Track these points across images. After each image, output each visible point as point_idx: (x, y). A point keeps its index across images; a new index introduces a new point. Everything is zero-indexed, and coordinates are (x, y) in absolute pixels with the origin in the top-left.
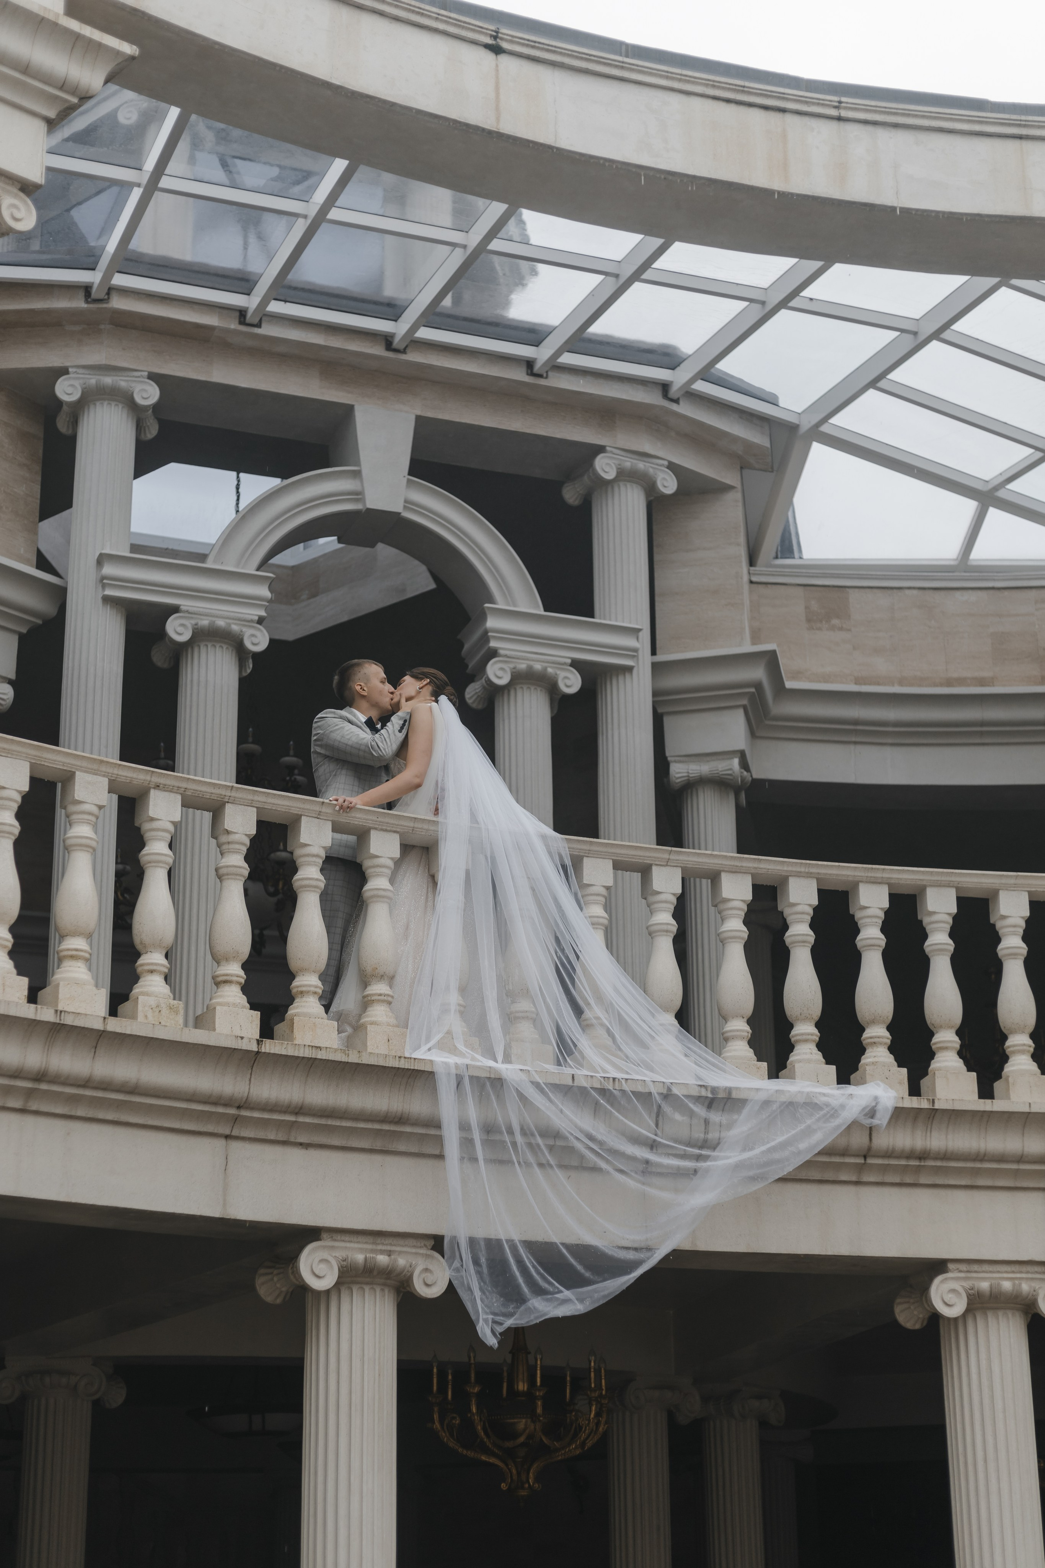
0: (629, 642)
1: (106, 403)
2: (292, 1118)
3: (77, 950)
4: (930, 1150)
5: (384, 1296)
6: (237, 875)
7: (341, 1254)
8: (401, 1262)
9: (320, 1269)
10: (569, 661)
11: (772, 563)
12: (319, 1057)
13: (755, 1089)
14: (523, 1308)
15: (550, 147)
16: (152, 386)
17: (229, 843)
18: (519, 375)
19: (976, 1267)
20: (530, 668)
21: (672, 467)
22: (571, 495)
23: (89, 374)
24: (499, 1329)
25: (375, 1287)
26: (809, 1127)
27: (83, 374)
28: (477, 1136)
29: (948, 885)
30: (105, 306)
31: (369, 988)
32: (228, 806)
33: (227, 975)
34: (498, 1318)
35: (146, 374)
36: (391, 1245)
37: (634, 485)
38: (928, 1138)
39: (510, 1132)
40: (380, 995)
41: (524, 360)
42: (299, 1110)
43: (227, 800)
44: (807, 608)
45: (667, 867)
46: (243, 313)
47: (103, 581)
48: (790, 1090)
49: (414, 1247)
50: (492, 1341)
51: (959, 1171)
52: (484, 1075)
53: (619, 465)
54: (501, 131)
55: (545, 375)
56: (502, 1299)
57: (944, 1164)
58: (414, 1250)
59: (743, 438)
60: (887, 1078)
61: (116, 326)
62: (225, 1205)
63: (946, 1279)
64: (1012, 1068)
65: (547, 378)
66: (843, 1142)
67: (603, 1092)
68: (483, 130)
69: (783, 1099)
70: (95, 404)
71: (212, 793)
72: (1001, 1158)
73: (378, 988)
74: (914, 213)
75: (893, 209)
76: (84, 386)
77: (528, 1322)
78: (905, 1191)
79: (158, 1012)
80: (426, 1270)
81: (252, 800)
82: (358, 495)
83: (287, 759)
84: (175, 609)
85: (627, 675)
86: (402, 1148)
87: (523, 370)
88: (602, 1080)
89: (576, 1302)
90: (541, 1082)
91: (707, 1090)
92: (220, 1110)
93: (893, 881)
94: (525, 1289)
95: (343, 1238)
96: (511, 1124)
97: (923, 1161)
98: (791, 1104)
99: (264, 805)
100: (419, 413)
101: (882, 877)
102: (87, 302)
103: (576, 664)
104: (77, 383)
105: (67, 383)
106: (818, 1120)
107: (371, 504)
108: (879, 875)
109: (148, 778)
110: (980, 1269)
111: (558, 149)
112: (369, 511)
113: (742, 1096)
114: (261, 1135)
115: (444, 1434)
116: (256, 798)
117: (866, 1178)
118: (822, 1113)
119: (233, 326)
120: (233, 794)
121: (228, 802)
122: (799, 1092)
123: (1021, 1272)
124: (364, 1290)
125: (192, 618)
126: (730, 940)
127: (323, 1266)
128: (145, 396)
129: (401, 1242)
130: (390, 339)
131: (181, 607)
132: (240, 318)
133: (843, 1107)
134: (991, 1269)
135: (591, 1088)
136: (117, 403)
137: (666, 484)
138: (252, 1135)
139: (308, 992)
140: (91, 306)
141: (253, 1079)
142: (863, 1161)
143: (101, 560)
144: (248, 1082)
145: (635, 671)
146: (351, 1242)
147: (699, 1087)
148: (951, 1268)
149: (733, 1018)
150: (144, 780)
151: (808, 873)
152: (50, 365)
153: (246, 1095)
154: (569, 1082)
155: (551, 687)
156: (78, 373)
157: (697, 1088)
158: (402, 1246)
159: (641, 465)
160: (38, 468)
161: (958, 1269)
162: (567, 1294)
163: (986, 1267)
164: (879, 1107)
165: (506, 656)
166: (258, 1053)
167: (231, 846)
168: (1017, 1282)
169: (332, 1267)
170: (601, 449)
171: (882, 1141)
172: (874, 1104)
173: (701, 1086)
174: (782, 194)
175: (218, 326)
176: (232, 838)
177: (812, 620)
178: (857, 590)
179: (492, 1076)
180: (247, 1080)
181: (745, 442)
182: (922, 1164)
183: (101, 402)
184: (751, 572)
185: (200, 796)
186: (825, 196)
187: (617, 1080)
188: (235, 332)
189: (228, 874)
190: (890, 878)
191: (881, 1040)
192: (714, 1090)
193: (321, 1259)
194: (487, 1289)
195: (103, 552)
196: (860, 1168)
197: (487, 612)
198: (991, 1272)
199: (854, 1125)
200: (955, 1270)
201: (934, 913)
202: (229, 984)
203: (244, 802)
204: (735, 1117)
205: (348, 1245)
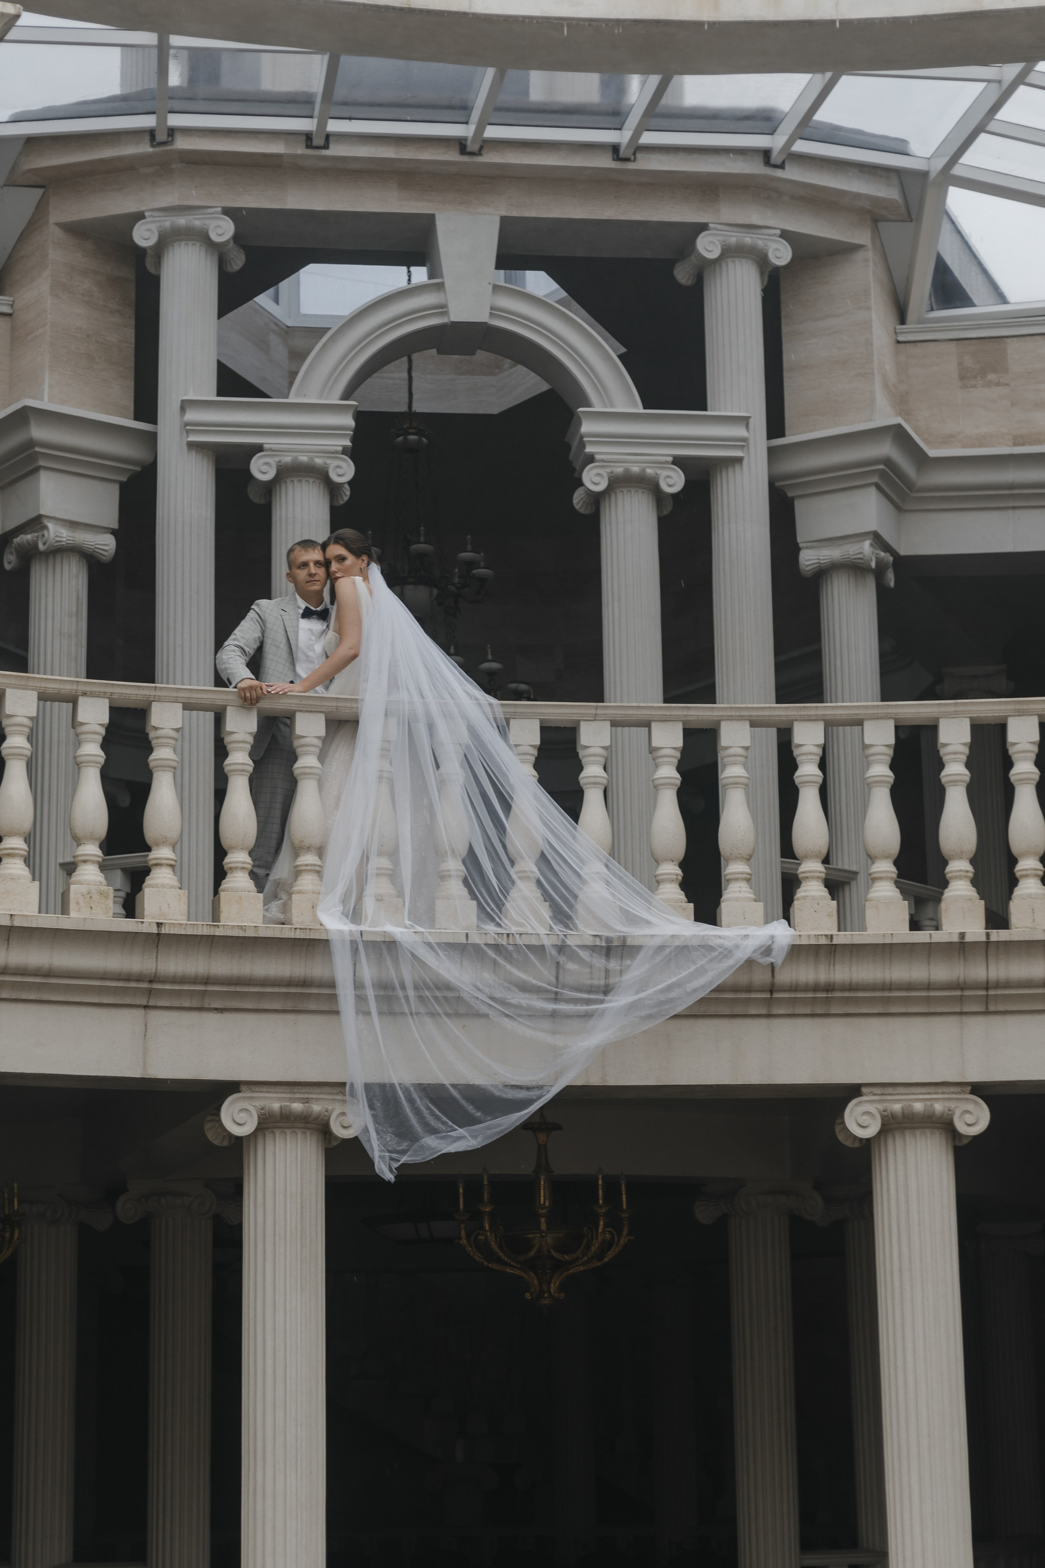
0: (739, 431)
1: (183, 243)
2: (202, 988)
3: (12, 849)
4: (834, 983)
5: (306, 1138)
6: (165, 766)
7: (259, 1104)
8: (316, 1108)
9: (241, 1117)
10: (671, 459)
11: (926, 316)
12: (217, 934)
13: (650, 935)
14: (417, 1145)
15: (465, 14)
16: (227, 221)
17: (157, 738)
18: (605, 162)
19: (890, 1090)
20: (627, 471)
21: (785, 235)
22: (683, 275)
23: (165, 216)
24: (395, 1165)
25: (296, 1130)
26: (702, 966)
27: (159, 217)
28: (370, 993)
29: (886, 717)
30: (169, 148)
31: (299, 859)
32: (154, 704)
33: (157, 859)
34: (394, 1155)
35: (220, 209)
36: (307, 1093)
37: (744, 261)
38: (832, 972)
39: (403, 987)
40: (307, 865)
41: (609, 146)
42: (207, 980)
43: (152, 699)
44: (960, 364)
45: (596, 722)
46: (310, 136)
47: (187, 427)
48: (685, 934)
49: (331, 1094)
50: (389, 1177)
51: (871, 1001)
52: (379, 939)
53: (724, 241)
54: (413, 6)
55: (632, 158)
56: (396, 1138)
57: (852, 994)
58: (330, 1097)
59: (865, 194)
60: (815, 911)
61: (187, 164)
62: (145, 1067)
63: (861, 1102)
64: (951, 894)
65: (635, 160)
66: (744, 980)
67: (496, 947)
68: (394, 8)
69: (677, 943)
70: (173, 245)
71: (137, 695)
72: (909, 987)
73: (308, 859)
74: (856, 22)
75: (833, 22)
76: (160, 229)
77: (424, 1158)
78: (818, 1021)
79: (89, 898)
80: (343, 1114)
81: (177, 697)
82: (442, 309)
83: (464, 555)
84: (259, 448)
85: (737, 467)
86: (312, 1006)
87: (609, 155)
88: (496, 936)
89: (469, 1138)
90: (432, 942)
91: (601, 939)
92: (133, 985)
93: (828, 718)
94: (418, 1128)
95: (261, 1089)
96: (404, 981)
97: (830, 993)
98: (685, 947)
99: (189, 700)
100: (504, 213)
101: (816, 715)
102: (152, 146)
103: (678, 461)
104: (153, 227)
105: (144, 227)
106: (711, 960)
107: (454, 318)
108: (812, 713)
109: (75, 687)
110: (894, 1092)
111: (474, 14)
112: (452, 322)
113: (636, 943)
114: (176, 1003)
115: (470, 1249)
116: (180, 695)
117: (775, 1011)
118: (716, 953)
119: (300, 152)
120: (158, 693)
121: (154, 701)
122: (695, 935)
123: (936, 1093)
124: (285, 1132)
125: (276, 455)
126: (661, 787)
127: (243, 1115)
128: (220, 232)
129: (318, 1090)
130: (463, 142)
131: (265, 446)
132: (307, 142)
133: (737, 947)
134: (905, 1092)
135: (485, 944)
136: (194, 242)
137: (779, 255)
138: (168, 1004)
139: (236, 868)
140: (157, 149)
141: (159, 957)
142: (769, 996)
143: (185, 405)
144: (155, 960)
145: (745, 462)
146: (270, 1092)
147: (594, 937)
148: (864, 1092)
149: (663, 862)
150: (71, 690)
151: (739, 716)
152: (127, 211)
153: (154, 970)
154: (464, 941)
155: (652, 487)
156: (154, 217)
157: (591, 938)
158: (319, 1094)
159: (748, 239)
160: (131, 312)
161: (872, 1092)
162: (461, 1131)
163: (901, 1090)
164: (775, 946)
165: (603, 461)
166: (158, 934)
167: (160, 741)
168: (928, 1103)
169: (251, 1115)
170: (703, 227)
171: (785, 977)
172: (769, 943)
173: (595, 936)
174: (712, 24)
175: (285, 153)
176: (160, 733)
177: (965, 377)
178: (1015, 339)
179: (387, 940)
180: (154, 957)
181: (868, 197)
182: (830, 996)
183: (178, 243)
184: (897, 331)
185: (127, 698)
186: (758, 19)
187: (511, 935)
188: (302, 156)
189: (157, 767)
190: (823, 715)
191: (813, 874)
192: (608, 940)
193: (241, 1108)
194: (381, 1130)
195: (184, 398)
196: (769, 1002)
197: (581, 416)
198: (905, 1094)
199: (750, 963)
200: (869, 1093)
201: (872, 746)
202: (159, 867)
203: (169, 699)
204: (628, 962)
205: (267, 1095)
